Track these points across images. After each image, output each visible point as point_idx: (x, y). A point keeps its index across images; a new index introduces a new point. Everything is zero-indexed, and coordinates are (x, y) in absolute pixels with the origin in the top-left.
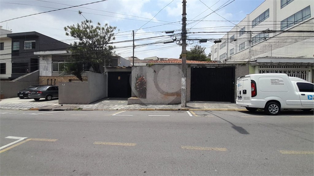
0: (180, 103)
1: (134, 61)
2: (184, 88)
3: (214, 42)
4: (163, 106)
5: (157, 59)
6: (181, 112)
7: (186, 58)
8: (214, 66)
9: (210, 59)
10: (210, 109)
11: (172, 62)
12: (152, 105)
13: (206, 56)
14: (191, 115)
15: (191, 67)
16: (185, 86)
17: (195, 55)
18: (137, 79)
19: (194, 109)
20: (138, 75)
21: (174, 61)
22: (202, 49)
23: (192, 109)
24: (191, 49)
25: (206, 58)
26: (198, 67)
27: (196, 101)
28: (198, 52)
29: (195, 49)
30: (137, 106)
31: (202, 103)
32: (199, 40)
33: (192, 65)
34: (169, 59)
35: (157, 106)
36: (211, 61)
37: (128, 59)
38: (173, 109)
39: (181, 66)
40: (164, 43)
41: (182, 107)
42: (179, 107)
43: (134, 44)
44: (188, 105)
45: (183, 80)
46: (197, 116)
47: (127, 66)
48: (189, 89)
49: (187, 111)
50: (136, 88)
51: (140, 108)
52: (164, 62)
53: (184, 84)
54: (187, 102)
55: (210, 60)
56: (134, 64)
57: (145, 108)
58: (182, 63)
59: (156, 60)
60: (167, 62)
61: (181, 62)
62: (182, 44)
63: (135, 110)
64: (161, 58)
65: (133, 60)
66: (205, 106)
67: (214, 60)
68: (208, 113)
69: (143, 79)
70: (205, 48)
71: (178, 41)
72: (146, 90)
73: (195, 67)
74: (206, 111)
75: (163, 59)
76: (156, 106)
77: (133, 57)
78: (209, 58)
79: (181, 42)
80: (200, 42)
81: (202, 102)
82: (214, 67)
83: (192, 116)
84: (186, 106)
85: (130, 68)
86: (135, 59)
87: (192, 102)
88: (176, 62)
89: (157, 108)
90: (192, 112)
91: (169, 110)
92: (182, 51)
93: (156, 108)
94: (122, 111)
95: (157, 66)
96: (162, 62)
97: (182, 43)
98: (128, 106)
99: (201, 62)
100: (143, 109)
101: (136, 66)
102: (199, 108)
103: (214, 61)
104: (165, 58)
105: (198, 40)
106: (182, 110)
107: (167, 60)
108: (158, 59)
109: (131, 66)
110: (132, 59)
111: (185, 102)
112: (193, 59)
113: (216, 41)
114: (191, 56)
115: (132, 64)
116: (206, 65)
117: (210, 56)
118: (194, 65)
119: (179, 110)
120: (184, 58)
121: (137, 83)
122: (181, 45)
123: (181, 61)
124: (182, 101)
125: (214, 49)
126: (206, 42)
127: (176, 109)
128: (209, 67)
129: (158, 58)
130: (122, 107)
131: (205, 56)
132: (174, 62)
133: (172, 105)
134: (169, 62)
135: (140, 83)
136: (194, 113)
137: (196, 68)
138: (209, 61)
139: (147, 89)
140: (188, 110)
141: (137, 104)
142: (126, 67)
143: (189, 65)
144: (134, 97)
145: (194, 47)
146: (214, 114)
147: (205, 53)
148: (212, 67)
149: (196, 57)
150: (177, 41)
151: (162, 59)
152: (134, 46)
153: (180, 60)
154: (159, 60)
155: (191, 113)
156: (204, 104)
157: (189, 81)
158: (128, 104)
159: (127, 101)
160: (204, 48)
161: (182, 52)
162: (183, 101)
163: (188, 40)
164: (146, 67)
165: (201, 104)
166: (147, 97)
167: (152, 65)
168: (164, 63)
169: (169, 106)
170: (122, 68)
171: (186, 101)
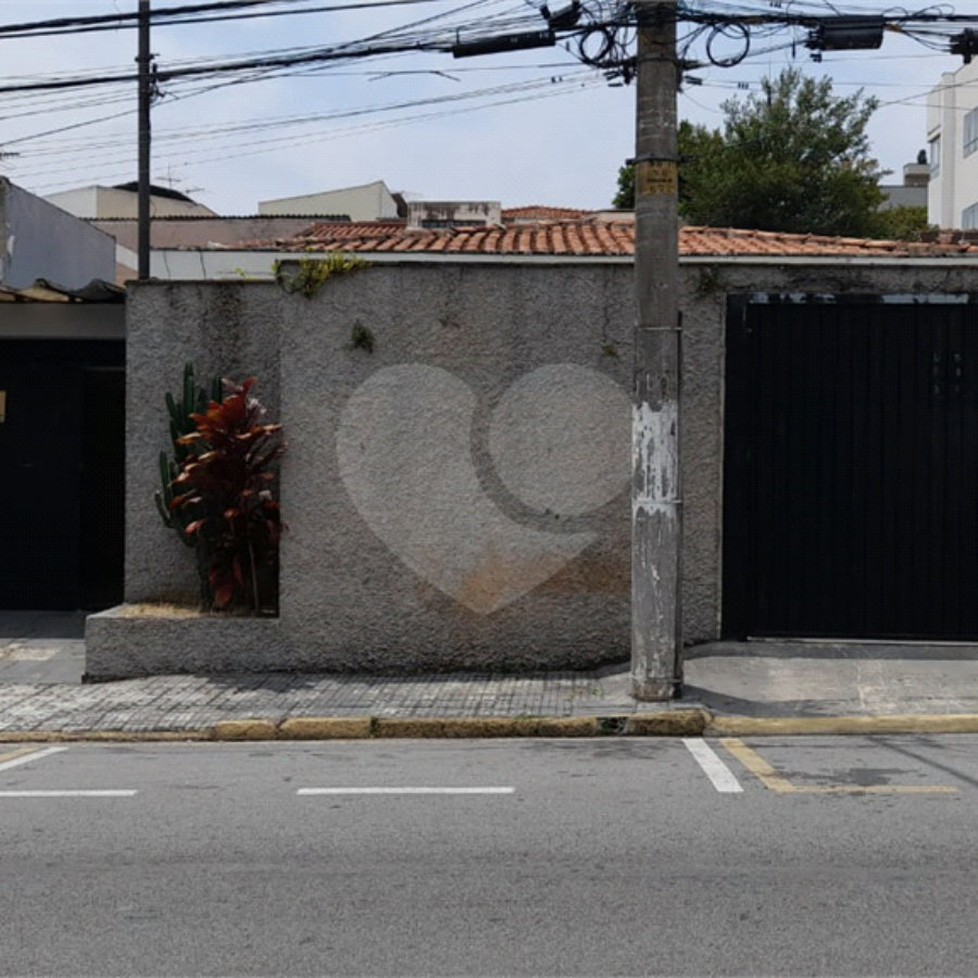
0: (618, 660)
1: (154, 226)
2: (653, 502)
3: (954, 50)
4: (453, 686)
5: (391, 211)
6: (628, 752)
7: (675, 206)
8: (956, 285)
9: (924, 210)
10: (919, 715)
11: (541, 245)
12: (333, 685)
13: (882, 182)
14: (725, 782)
15: (723, 297)
16: (671, 484)
17: (770, 172)
18: (180, 421)
19: (761, 722)
20: (188, 372)
21: (557, 237)
22: (842, 109)
23: (738, 721)
24: (728, 108)
25: (882, 207)
26: (797, 297)
27: (779, 643)
28: (806, 138)
29: (776, 112)
30: (188, 699)
31: (839, 655)
32: (802, 20)
33: (737, 278)
34: (508, 216)
35: (389, 688)
36: (932, 235)
37: (87, 208)
38: (552, 720)
39: (630, 288)
40: (461, 50)
41: (636, 697)
42: (614, 696)
43: (144, 56)
44: (697, 674)
45: (650, 426)
46: (783, 786)
47: (77, 283)
48: (709, 519)
49: (690, 742)
50: (175, 511)
51: (215, 719)
52: (456, 244)
53: (657, 466)
54: (689, 645)
55: (914, 225)
56: (154, 257)
57: (267, 718)
58: (640, 253)
59: (384, 223)
60: (489, 247)
61: (630, 248)
62: (633, 62)
63: (156, 734)
64: (429, 207)
65: (145, 220)
66: (864, 691)
67: (958, 226)
68: (900, 761)
69: (240, 417)
70: (873, 105)
71: (600, 27)
72: (279, 526)
73: (763, 298)
74: (879, 736)
75: (451, 208)
76: (374, 691)
77: (143, 189)
78: (910, 200)
79: (629, 41)
80: (811, 44)
81: (837, 644)
82: (952, 299)
83: (735, 787)
84: (680, 692)
85: (108, 297)
86: (159, 207)
87: (737, 646)
88: (578, 248)
89: (389, 712)
90: (736, 747)
91: (512, 732)
92: (640, 133)
93: (375, 712)
94: (24, 747)
95: (385, 284)
96: (438, 245)
97: (632, 50)
98: (86, 697)
99: (828, 249)
100: (242, 721)
101: (172, 286)
102: (807, 709)
103: (957, 236)
104: (473, 206)
105: (789, 20)
106: (645, 728)
107: (492, 220)
108: (403, 208)
109: (119, 282)
110: (130, 207)
111: (668, 642)
112: (754, 211)
113: (968, 32)
114: (730, 180)
115: (128, 259)
116: (874, 277)
117: (918, 179)
118: (759, 277)
119: (611, 726)
120: (662, 201)
121: (183, 454)
122: (628, 69)
123: (632, 233)
124: (639, 640)
125: (960, 115)
126: (874, 42)
127: (578, 718)
128: (907, 299)
129: (397, 198)
130: (30, 711)
131: (873, 180)
132: (559, 247)
133: (537, 684)
134: (507, 242)
135: (214, 462)
136: (756, 763)
137: (777, 305)
138: (907, 237)
139: (284, 520)
140: (697, 729)
141: (183, 671)
142: (72, 296)
143: (709, 277)
144: (154, 600)
145: (762, 96)
146: (958, 766)
147: (870, 155)
148: (935, 299)
149: (778, 191)
150: (588, 30)
151: (440, 216)
152: (149, 80)
153: (624, 227)
154: (413, 227)
155: (729, 760)
156: (854, 662)
157: (712, 437)
158: (88, 679)
159: (79, 646)
160: (861, 105)
161: (640, 148)
162: (650, 640)
163: (694, 26)
164: (275, 293)
165: (828, 663)
166: (285, 600)
167: (338, 272)
168: (462, 251)
169: (509, 685)
170: (20, 299)
171: (678, 633)
